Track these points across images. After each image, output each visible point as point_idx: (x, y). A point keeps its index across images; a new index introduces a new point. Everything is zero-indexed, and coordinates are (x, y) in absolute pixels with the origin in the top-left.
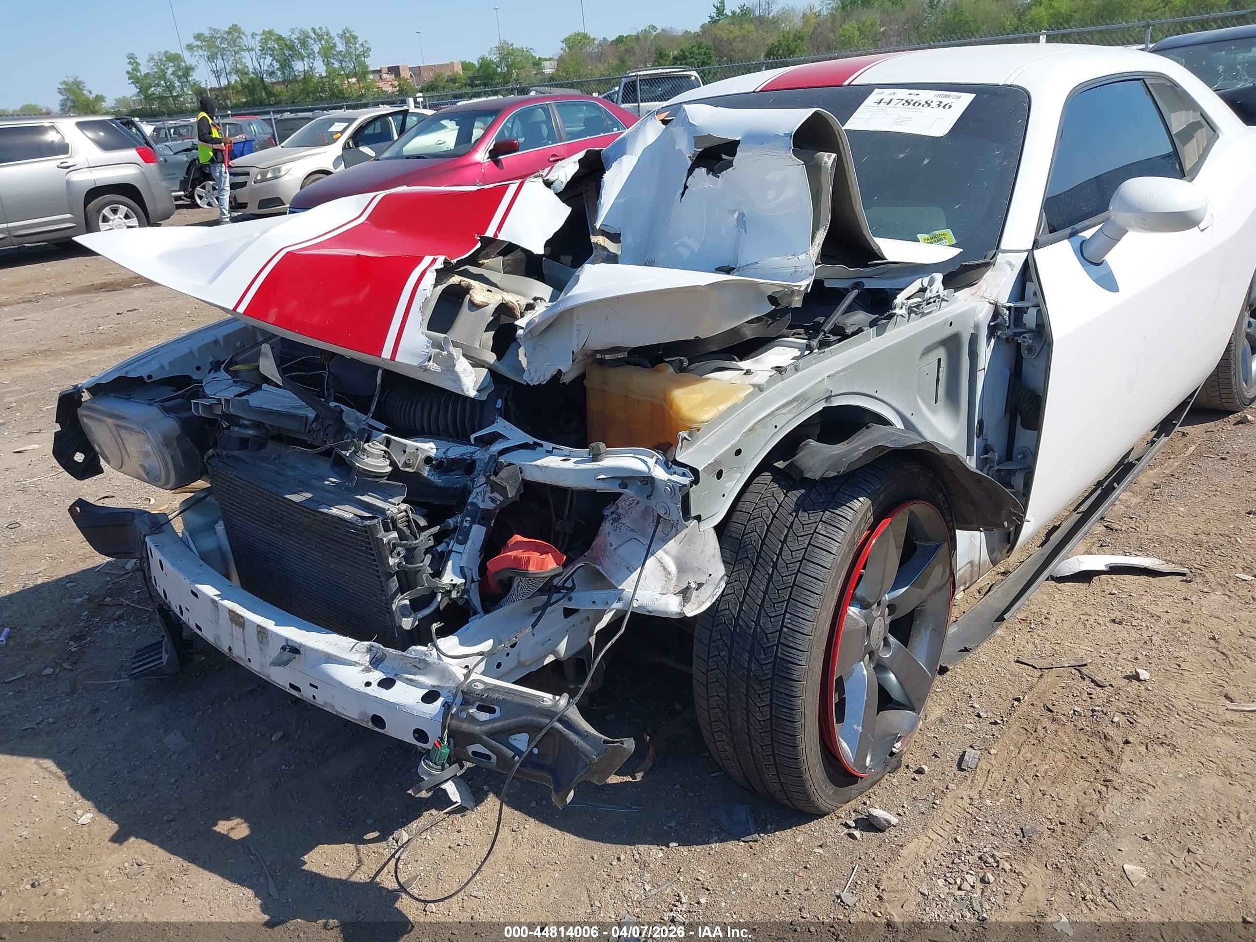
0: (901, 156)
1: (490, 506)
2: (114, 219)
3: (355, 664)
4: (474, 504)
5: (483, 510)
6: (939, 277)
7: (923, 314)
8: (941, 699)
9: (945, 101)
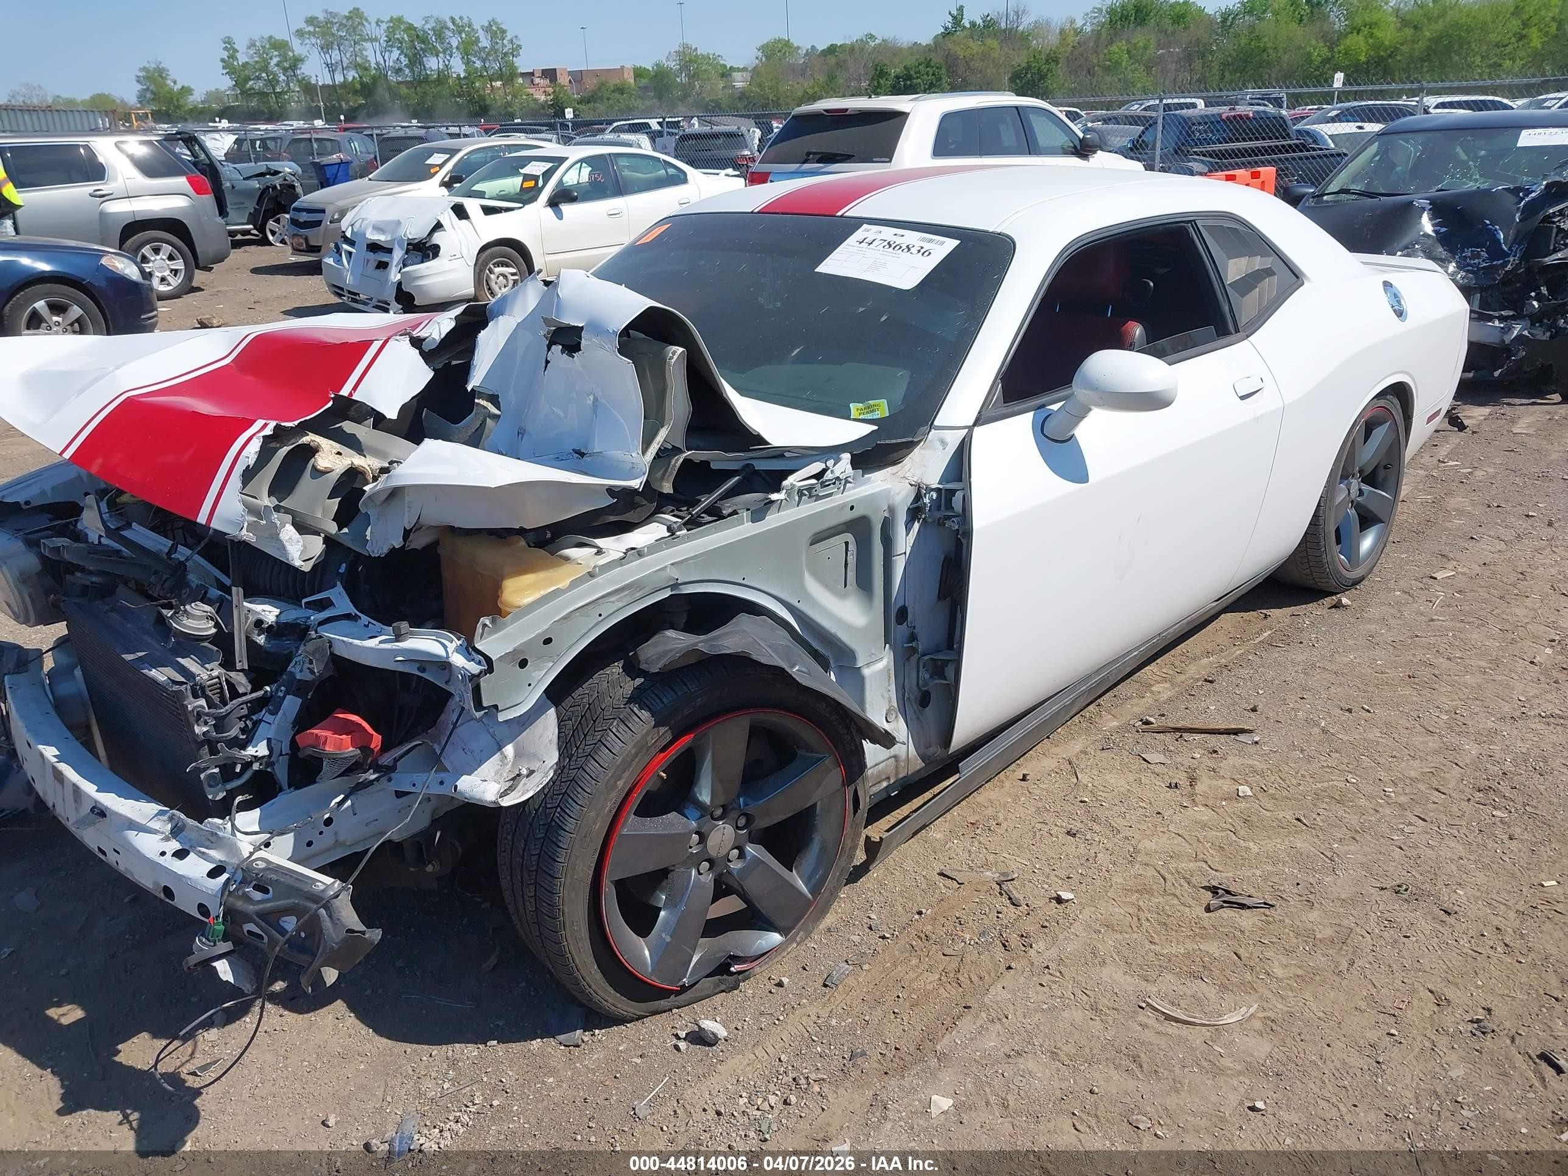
0: (861, 309)
1: (309, 677)
2: (156, 260)
3: (154, 832)
4: (292, 674)
5: (299, 680)
6: (846, 457)
7: (819, 498)
8: (840, 907)
9: (927, 246)
